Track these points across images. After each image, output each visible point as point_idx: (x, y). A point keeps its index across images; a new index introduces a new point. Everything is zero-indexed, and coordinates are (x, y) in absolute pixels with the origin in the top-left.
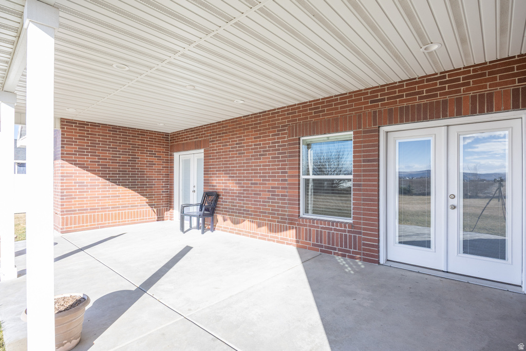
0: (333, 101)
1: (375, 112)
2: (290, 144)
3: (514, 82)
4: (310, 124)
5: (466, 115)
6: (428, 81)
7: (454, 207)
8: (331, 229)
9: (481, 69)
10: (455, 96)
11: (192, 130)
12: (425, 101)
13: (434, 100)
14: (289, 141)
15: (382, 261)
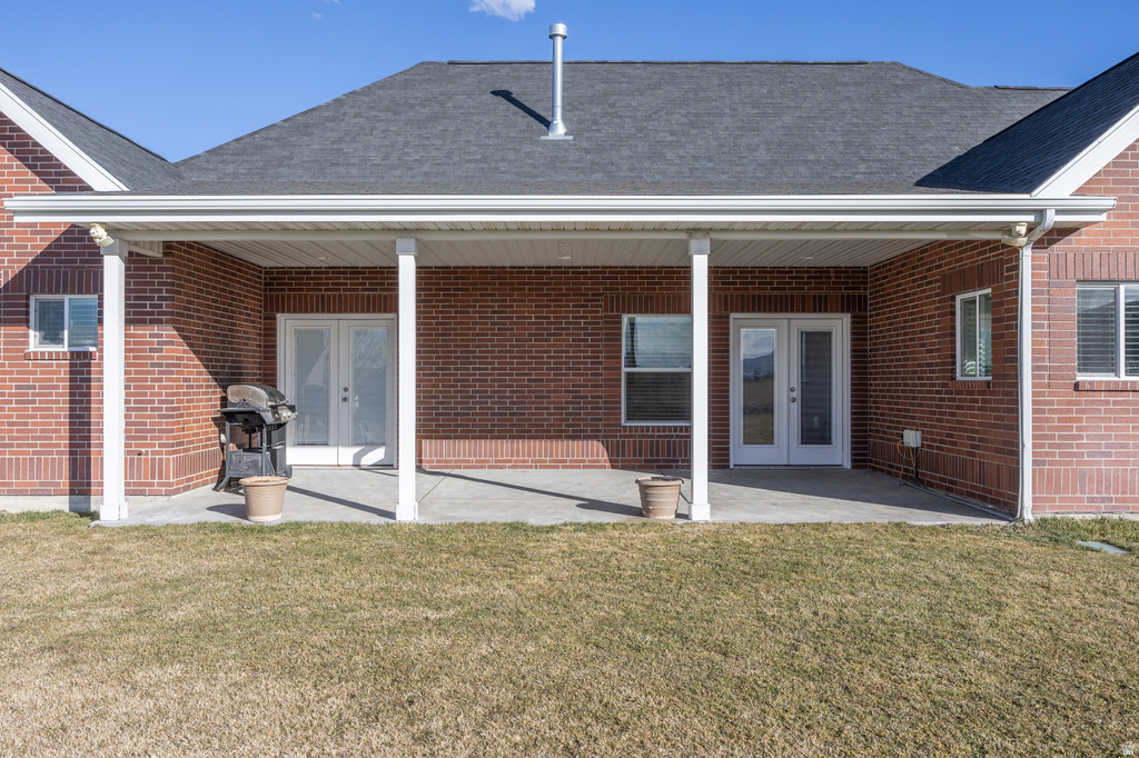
0: (674, 272)
1: (726, 296)
2: (606, 323)
3: (841, 289)
4: (640, 298)
5: (809, 312)
6: (778, 272)
7: (794, 400)
8: (672, 437)
9: (820, 272)
10: (801, 292)
11: (355, 271)
12: (776, 292)
13: (784, 293)
14: (606, 317)
15: (732, 467)
